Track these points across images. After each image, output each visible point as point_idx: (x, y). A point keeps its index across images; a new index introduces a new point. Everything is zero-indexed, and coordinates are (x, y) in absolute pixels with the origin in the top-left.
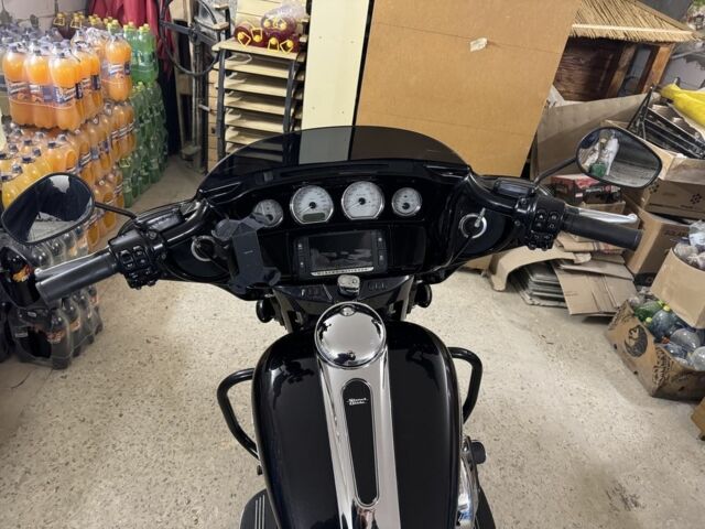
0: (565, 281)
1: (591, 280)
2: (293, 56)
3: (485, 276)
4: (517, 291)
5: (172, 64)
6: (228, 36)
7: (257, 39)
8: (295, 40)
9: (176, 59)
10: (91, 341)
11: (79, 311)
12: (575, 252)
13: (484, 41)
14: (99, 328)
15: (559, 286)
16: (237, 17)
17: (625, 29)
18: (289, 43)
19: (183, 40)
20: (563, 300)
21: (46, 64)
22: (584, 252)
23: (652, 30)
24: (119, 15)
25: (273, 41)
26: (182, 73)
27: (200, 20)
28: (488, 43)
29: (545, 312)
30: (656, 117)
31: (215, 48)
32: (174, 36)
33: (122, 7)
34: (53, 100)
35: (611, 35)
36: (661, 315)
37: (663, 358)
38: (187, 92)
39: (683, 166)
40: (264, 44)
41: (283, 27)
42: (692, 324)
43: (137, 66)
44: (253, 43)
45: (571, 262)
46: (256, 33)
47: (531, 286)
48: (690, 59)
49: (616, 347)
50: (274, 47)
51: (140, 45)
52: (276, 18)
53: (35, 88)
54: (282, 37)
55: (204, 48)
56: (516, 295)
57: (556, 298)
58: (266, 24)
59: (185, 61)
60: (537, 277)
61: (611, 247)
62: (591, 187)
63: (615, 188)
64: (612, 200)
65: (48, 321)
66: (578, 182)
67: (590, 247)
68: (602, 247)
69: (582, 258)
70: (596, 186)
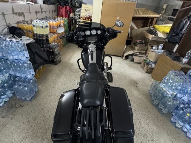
0: (134, 57)
1: (139, 57)
2: (90, 21)
3: (122, 57)
4: (127, 59)
5: (70, 24)
6: (80, 19)
7: (84, 19)
8: (90, 19)
9: (71, 23)
10: (60, 62)
11: (58, 57)
12: (136, 53)
13: (119, 17)
14: (61, 61)
15: (133, 58)
16: (81, 16)
17: (147, 15)
18: (89, 19)
19: (72, 20)
20: (134, 61)
21: (53, 23)
22: (138, 53)
23: (152, 15)
24: (62, 16)
25: (87, 19)
26: (72, 26)
27: (75, 17)
28: (120, 17)
29: (131, 62)
30: (152, 30)
31: (78, 21)
32: (71, 19)
33: (63, 15)
34: (54, 28)
35: (144, 16)
36: (148, 61)
37: (147, 67)
38: (73, 29)
39: (154, 37)
40: (85, 20)
41: (88, 17)
42: (152, 61)
43: (65, 24)
44: (83, 20)
45: (135, 54)
46: (84, 18)
47: (129, 58)
48: (160, 20)
49: (141, 67)
50: (87, 20)
51: (66, 21)
52: (87, 15)
53: (52, 26)
54: (88, 18)
55: (76, 21)
56: (126, 60)
57: (133, 60)
58: (85, 16)
59: (73, 23)
60: (130, 57)
61: (143, 52)
62: (139, 42)
63: (143, 42)
64: (143, 44)
65: (54, 58)
66: (137, 41)
67: (139, 52)
68: (141, 52)
69: (137, 54)
70: (140, 41)
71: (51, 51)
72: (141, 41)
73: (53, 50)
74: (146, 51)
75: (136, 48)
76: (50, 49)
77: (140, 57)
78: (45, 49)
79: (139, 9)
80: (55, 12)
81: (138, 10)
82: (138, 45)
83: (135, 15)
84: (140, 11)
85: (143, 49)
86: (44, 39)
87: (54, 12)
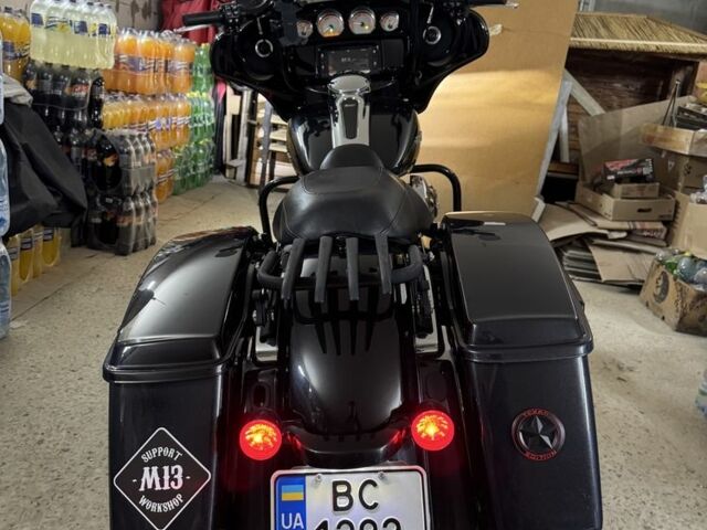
0: (598, 255)
1: (627, 256)
12: (611, 230)
13: (500, 26)
15: (593, 262)
17: (658, 43)
21: (136, 41)
22: (620, 230)
23: (685, 45)
28: (503, 29)
30: (691, 112)
34: (136, 68)
35: (642, 48)
36: (684, 262)
37: (681, 290)
39: (705, 141)
45: (604, 237)
47: (566, 262)
49: (647, 305)
57: (590, 273)
60: (571, 253)
61: (648, 225)
62: (622, 169)
63: (647, 171)
64: (646, 182)
65: (120, 208)
66: (608, 165)
67: (626, 226)
68: (638, 225)
69: (616, 235)
70: (628, 168)
71: (109, 162)
72: (635, 166)
73: (117, 162)
74: (670, 223)
75: (608, 203)
76: (103, 153)
77: (637, 256)
78: (74, 149)
79: (608, 15)
80: (145, 17)
81: (602, 20)
82: (618, 188)
83: (588, 40)
84: (614, 26)
85: (649, 210)
86: (82, 93)
87: (138, 15)
